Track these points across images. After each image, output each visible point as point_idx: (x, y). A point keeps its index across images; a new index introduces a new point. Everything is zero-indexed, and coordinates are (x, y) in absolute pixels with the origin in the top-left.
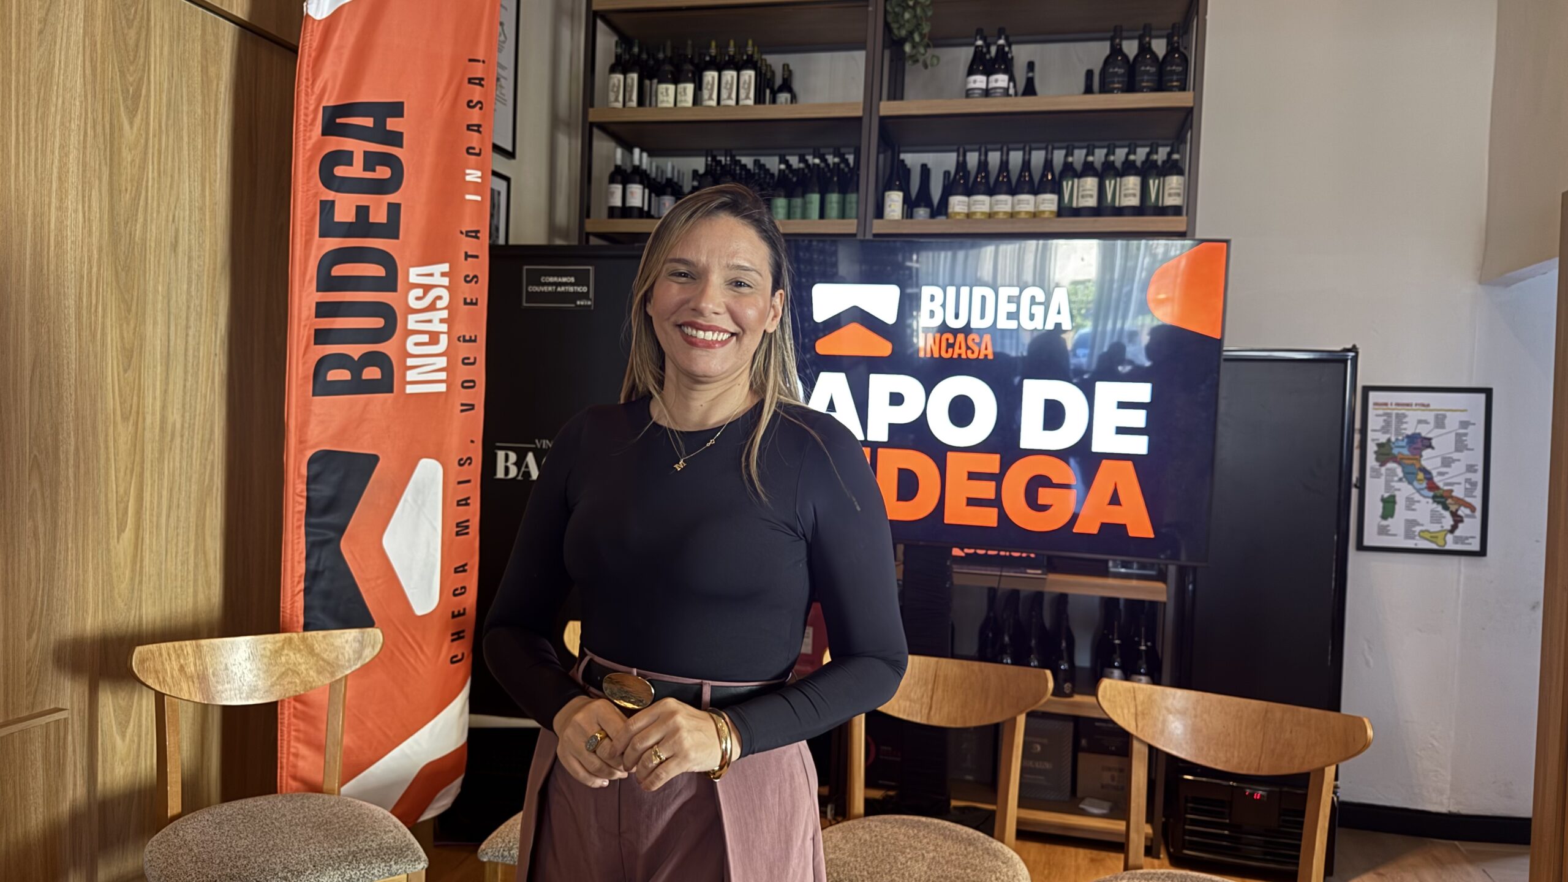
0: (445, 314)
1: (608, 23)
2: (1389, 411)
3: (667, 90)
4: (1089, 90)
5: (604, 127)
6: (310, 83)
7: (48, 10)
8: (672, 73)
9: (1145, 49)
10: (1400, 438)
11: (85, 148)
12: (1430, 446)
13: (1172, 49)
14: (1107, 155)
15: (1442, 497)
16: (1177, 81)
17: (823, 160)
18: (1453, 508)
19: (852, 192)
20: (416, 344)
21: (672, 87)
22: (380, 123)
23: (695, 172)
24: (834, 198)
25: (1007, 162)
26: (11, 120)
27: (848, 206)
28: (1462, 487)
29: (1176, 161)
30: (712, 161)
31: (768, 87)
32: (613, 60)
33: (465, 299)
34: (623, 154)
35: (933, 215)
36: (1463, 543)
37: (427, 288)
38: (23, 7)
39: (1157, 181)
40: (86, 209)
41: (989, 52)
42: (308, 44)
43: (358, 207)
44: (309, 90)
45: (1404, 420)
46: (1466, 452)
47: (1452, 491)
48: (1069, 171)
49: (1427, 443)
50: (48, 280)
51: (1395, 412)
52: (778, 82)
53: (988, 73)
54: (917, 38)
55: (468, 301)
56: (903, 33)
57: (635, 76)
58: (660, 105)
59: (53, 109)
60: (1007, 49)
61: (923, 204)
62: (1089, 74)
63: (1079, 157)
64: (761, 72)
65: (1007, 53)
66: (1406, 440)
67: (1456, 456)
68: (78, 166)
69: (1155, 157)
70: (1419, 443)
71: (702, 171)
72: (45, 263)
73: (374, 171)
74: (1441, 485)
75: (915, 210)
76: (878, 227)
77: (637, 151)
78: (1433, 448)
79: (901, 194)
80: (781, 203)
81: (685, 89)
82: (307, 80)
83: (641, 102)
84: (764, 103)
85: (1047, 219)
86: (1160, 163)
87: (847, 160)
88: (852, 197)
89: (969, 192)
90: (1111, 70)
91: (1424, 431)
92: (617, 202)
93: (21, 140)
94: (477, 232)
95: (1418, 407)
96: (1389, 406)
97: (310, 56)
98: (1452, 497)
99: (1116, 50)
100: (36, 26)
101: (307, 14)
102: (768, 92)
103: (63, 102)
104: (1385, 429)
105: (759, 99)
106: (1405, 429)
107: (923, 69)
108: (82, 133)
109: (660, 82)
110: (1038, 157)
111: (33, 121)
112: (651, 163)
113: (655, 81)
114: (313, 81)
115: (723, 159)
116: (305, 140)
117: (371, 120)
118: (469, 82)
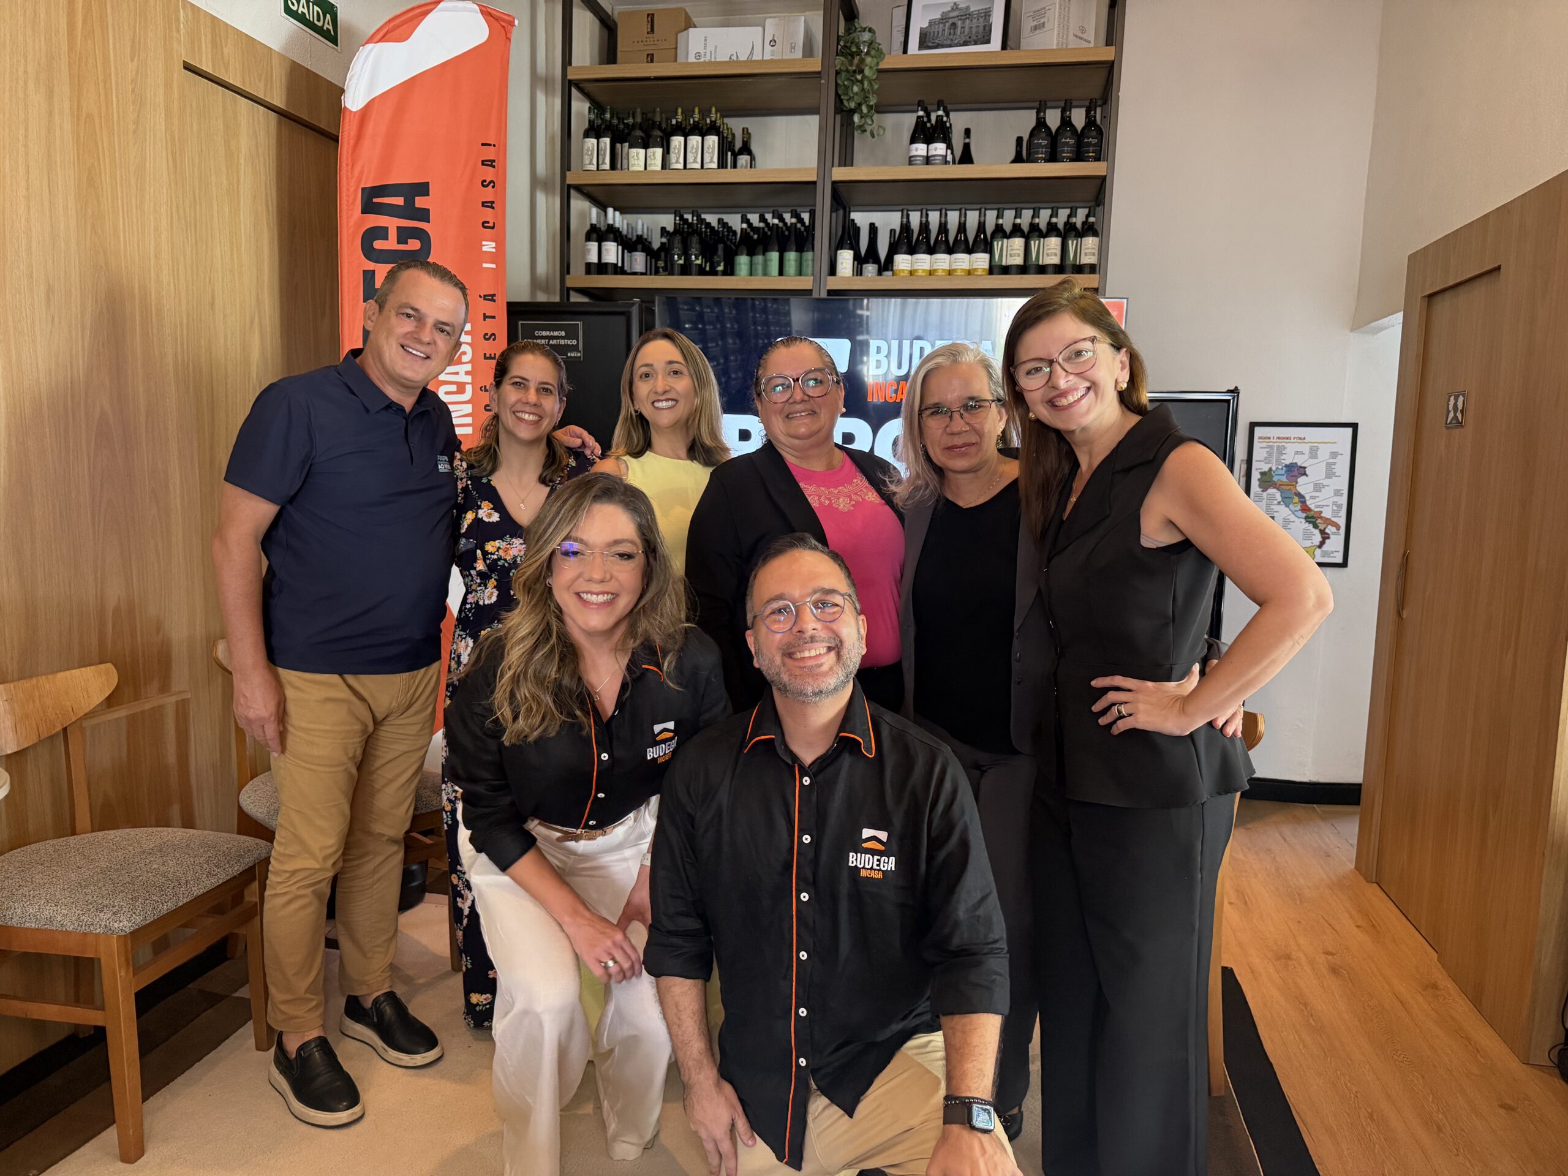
0: (469, 367)
1: (581, 90)
2: (1271, 444)
3: (637, 154)
4: (1018, 159)
5: (579, 189)
6: (350, 167)
7: (139, 112)
8: (642, 138)
9: (1066, 122)
10: (1280, 467)
11: (172, 228)
12: (1305, 474)
13: (1090, 122)
14: (1033, 217)
15: (1313, 517)
16: (1093, 153)
17: (782, 219)
18: (1322, 527)
19: (807, 251)
20: (447, 393)
21: (642, 151)
22: (410, 202)
23: (663, 229)
24: (791, 256)
25: (946, 223)
26: (118, 208)
27: (804, 264)
28: (1330, 508)
29: (1093, 223)
30: (680, 220)
31: (730, 151)
32: (586, 126)
33: (485, 354)
34: (598, 215)
35: (880, 273)
36: (1329, 557)
38: (121, 110)
39: (1075, 242)
40: (176, 280)
41: (929, 120)
42: (346, 133)
44: (349, 174)
45: (1284, 452)
46: (1334, 478)
47: (1321, 512)
48: (999, 231)
49: (1302, 471)
51: (1276, 444)
52: (738, 145)
53: (928, 141)
54: (864, 109)
55: (488, 356)
56: (853, 105)
57: (606, 141)
58: (631, 169)
59: (147, 197)
60: (945, 119)
61: (871, 260)
62: (1019, 140)
63: (1008, 219)
64: (723, 135)
65: (946, 122)
66: (1284, 469)
67: (1326, 482)
68: (168, 245)
69: (1074, 220)
70: (1296, 471)
71: (670, 228)
73: (406, 243)
74: (1312, 507)
75: (864, 266)
76: (833, 283)
77: (610, 211)
78: (1307, 475)
79: (851, 252)
80: (743, 260)
81: (654, 154)
82: (347, 165)
83: (613, 166)
84: (726, 168)
85: (981, 275)
86: (1079, 225)
87: (803, 219)
88: (808, 255)
89: (912, 251)
90: (1036, 141)
91: (1300, 461)
92: (594, 259)
93: (127, 225)
94: (495, 295)
95: (1295, 440)
96: (1272, 440)
97: (349, 144)
98: (1321, 517)
99: (1041, 124)
100: (132, 127)
101: (345, 106)
102: (729, 153)
103: (154, 192)
104: (1267, 460)
105: (722, 164)
106: (1284, 460)
107: (871, 138)
108: (169, 217)
109: (631, 147)
110: (972, 218)
112: (623, 221)
113: (627, 144)
114: (353, 166)
115: (688, 217)
116: (348, 218)
117: (402, 199)
118: (483, 164)
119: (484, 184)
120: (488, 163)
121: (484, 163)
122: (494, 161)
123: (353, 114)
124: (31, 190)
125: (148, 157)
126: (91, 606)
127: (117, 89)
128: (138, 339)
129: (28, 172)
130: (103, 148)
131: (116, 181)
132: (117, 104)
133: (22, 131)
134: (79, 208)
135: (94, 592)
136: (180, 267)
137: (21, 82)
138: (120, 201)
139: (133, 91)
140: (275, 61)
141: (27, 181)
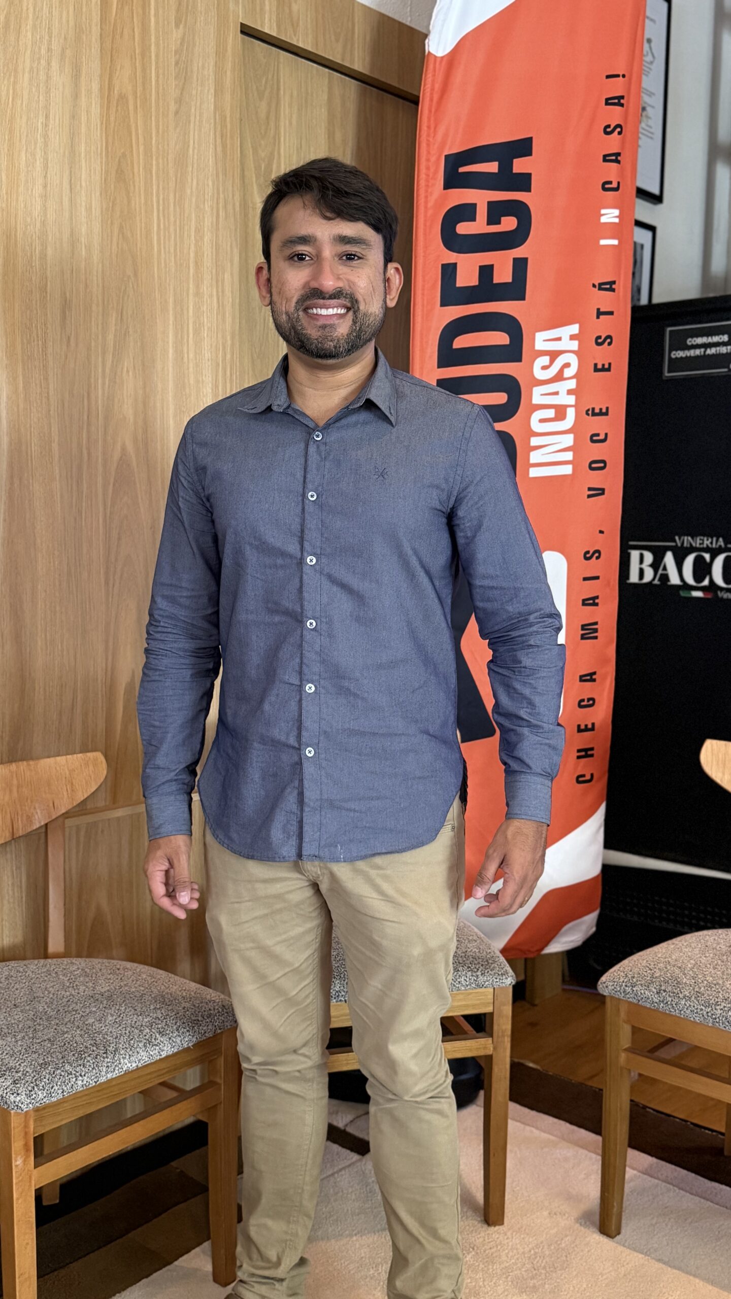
0: (572, 384)
6: (432, 129)
7: (183, 89)
11: (217, 229)
20: (542, 421)
22: (506, 166)
26: (153, 205)
33: (596, 365)
37: (554, 355)
38: (161, 88)
40: (220, 294)
43: (482, 268)
50: (188, 369)
55: (600, 366)
59: (189, 191)
68: (212, 248)
72: (185, 351)
73: (499, 223)
82: (429, 127)
93: (162, 226)
94: (614, 282)
97: (431, 100)
100: (173, 107)
101: (429, 52)
103: (198, 184)
108: (215, 214)
111: (172, 205)
114: (435, 128)
116: (426, 197)
117: (496, 164)
118: (607, 104)
119: (607, 131)
120: (616, 101)
121: (608, 102)
122: (622, 97)
123: (438, 60)
124: (48, 188)
125: (191, 142)
126: (99, 681)
127: (157, 63)
128: (170, 365)
129: (46, 167)
130: (137, 134)
131: (151, 173)
132: (157, 81)
133: (41, 120)
134: (104, 207)
135: (104, 665)
136: (226, 276)
137: (43, 62)
138: (155, 199)
139: (177, 63)
140: (358, 16)
141: (45, 177)
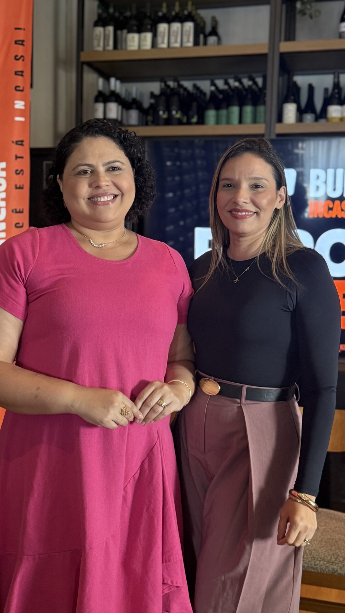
0: (4, 195)
3: (133, 38)
5: (91, 65)
8: (137, 26)
17: (241, 83)
19: (261, 105)
21: (136, 36)
23: (152, 93)
24: (248, 109)
27: (258, 115)
30: (164, 86)
31: (202, 33)
32: (95, 18)
33: (16, 185)
34: (103, 83)
35: (317, 119)
52: (208, 29)
57: (110, 29)
58: (129, 49)
61: (310, 112)
64: (197, 22)
71: (157, 92)
75: (305, 116)
76: (279, 129)
77: (113, 81)
79: (294, 105)
80: (211, 114)
81: (145, 37)
83: (115, 47)
84: (200, 45)
87: (257, 83)
88: (261, 109)
89: (342, 103)
92: (100, 115)
94: (23, 140)
102: (202, 36)
105: (196, 43)
107: (309, 19)
109: (128, 32)
112: (122, 87)
113: (125, 31)
115: (171, 84)
118: (16, 43)
119: (16, 58)
120: (20, 43)
122: (23, 41)
